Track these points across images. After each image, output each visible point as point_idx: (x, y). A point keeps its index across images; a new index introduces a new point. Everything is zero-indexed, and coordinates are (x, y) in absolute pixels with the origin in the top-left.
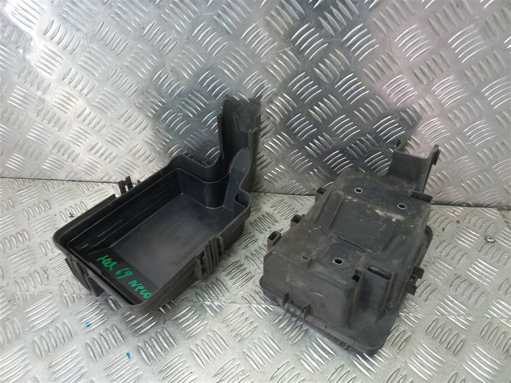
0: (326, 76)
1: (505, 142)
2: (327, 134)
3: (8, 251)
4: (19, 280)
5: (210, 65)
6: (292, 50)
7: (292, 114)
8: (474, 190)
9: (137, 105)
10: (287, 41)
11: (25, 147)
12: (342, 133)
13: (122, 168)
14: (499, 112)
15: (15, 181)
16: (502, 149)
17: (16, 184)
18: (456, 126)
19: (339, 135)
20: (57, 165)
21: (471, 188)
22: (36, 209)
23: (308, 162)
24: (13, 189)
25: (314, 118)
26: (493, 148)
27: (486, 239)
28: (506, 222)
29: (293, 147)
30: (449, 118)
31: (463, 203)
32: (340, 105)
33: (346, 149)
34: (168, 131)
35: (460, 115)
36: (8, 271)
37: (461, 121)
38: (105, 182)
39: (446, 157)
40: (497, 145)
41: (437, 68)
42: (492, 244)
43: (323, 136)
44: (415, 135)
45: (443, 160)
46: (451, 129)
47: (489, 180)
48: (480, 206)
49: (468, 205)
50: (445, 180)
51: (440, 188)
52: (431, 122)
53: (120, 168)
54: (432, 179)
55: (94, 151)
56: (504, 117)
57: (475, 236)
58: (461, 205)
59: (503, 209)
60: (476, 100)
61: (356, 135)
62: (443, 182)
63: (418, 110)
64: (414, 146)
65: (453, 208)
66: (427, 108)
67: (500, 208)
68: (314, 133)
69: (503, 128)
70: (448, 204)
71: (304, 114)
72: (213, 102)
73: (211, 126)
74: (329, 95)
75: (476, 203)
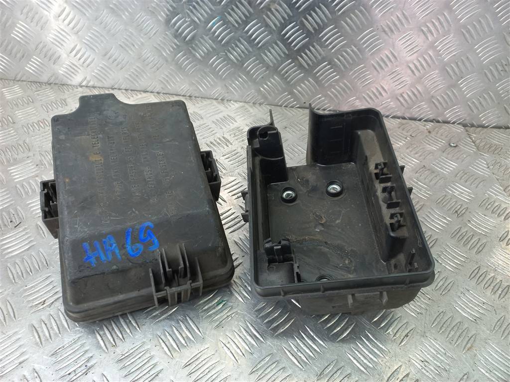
1: (469, 57)
2: (318, 44)
3: (31, 133)
4: (43, 153)
7: (288, 22)
8: (443, 106)
9: (150, 9)
11: (45, 50)
12: (330, 43)
14: (465, 27)
15: (33, 84)
16: (468, 64)
17: (34, 87)
18: (428, 39)
19: (328, 45)
20: (73, 71)
21: (440, 103)
22: (54, 105)
23: (300, 74)
24: (32, 89)
25: (307, 28)
26: (459, 63)
27: (449, 144)
28: (468, 134)
29: (288, 57)
30: (422, 30)
31: (434, 119)
32: (329, 15)
33: (334, 61)
34: (176, 37)
35: (432, 29)
36: (32, 146)
37: (432, 34)
38: (116, 89)
39: (420, 72)
40: (462, 60)
42: (454, 148)
43: (314, 47)
44: (394, 48)
45: (417, 75)
46: (424, 42)
47: (456, 97)
48: (448, 122)
49: (438, 122)
50: (418, 96)
51: (414, 103)
52: (407, 35)
53: (130, 75)
54: (407, 93)
55: (108, 56)
56: (469, 31)
57: (441, 142)
58: (432, 121)
59: (467, 126)
60: (445, 13)
61: (343, 46)
62: (417, 97)
63: (397, 23)
64: (393, 60)
65: (425, 123)
66: (404, 21)
67: (465, 126)
68: (306, 43)
69: (468, 42)
70: (420, 120)
71: (298, 22)
72: (218, 7)
73: (215, 32)
74: (321, 4)
75: (444, 120)
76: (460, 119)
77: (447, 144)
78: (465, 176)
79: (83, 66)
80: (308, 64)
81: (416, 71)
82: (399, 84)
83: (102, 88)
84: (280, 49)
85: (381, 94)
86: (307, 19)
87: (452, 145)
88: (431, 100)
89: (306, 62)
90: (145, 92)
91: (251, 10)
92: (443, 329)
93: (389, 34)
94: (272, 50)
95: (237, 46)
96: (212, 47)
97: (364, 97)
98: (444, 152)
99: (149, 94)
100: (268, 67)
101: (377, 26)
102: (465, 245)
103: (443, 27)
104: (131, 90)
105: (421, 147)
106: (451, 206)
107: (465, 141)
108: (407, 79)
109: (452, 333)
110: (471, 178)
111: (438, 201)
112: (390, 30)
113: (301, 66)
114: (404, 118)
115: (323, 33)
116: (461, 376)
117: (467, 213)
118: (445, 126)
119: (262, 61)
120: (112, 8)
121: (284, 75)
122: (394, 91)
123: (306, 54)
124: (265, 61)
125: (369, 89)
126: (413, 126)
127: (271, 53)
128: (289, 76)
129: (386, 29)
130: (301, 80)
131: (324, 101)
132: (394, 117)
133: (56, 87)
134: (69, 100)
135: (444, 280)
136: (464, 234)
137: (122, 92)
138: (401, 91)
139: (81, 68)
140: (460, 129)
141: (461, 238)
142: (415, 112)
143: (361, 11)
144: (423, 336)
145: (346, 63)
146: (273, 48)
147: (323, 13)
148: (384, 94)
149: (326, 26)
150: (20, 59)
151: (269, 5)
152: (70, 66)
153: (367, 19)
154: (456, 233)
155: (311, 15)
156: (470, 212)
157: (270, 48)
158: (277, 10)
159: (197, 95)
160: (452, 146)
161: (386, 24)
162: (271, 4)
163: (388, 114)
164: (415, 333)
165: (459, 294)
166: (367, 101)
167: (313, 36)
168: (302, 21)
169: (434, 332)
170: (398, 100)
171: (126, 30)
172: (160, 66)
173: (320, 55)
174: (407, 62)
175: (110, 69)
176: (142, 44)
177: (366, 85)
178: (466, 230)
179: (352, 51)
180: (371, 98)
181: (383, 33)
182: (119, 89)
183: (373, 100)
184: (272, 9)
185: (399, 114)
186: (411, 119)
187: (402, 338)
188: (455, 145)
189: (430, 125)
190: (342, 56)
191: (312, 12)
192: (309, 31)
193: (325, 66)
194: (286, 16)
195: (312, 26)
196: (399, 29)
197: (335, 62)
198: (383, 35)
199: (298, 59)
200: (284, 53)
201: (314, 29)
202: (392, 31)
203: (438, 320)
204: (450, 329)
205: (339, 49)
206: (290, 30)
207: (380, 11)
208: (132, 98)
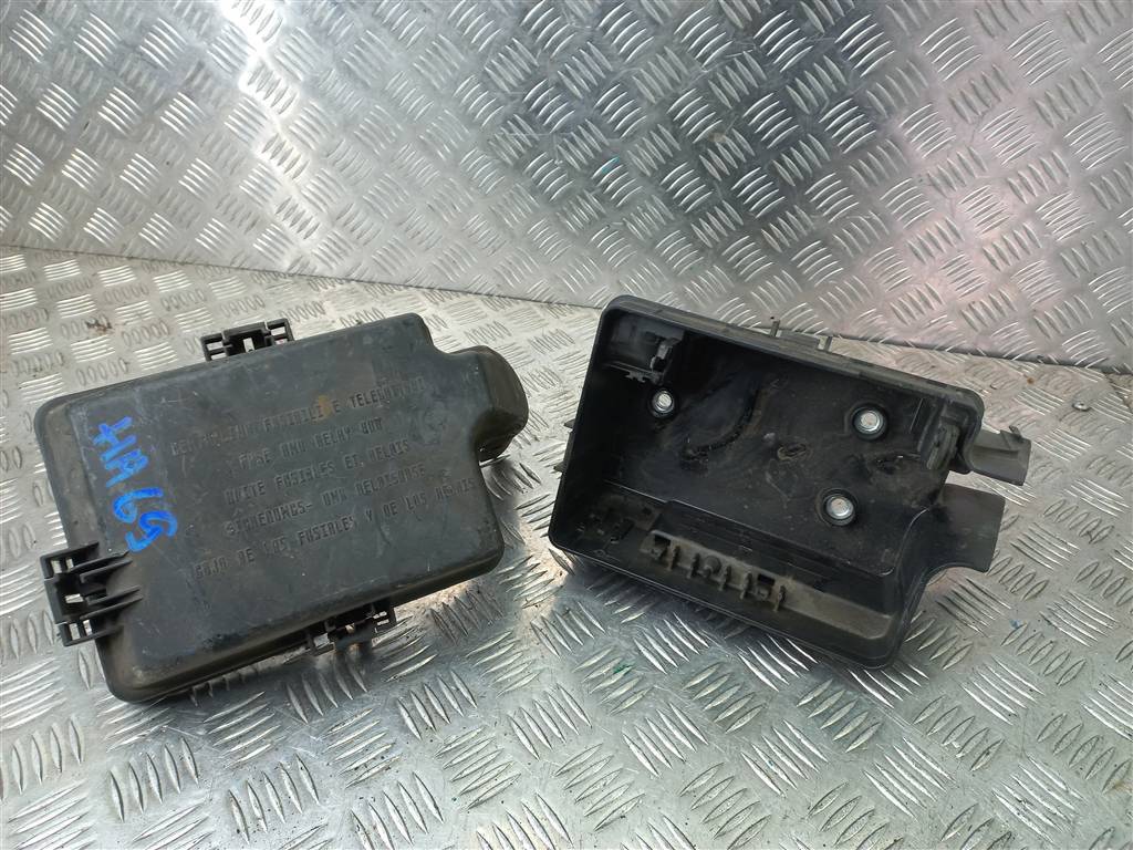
0: (807, 102)
1: (1109, 234)
2: (802, 208)
5: (620, 75)
6: (754, 55)
7: (746, 167)
8: (1057, 331)
9: (491, 143)
10: (749, 39)
12: (827, 207)
13: (446, 260)
14: (1096, 177)
15: (263, 276)
16: (1106, 248)
17: (264, 280)
18: (1023, 201)
19: (822, 210)
21: (1052, 325)
23: (764, 262)
24: (261, 284)
25: (782, 178)
26: (1088, 247)
27: (1073, 406)
28: (1115, 388)
29: (742, 230)
30: (1010, 184)
31: (1039, 357)
32: (826, 154)
33: (833, 239)
34: (533, 192)
35: (1031, 182)
37: (1031, 191)
39: (1007, 263)
40: (1094, 240)
41: (990, 94)
42: (1084, 413)
43: (794, 213)
44: (953, 216)
45: (1000, 267)
46: (1014, 206)
47: (1085, 311)
48: (1071, 364)
49: (1049, 362)
50: (1005, 308)
51: (997, 324)
52: (979, 192)
53: (441, 261)
54: (981, 303)
55: (404, 226)
56: (1105, 186)
57: (1055, 401)
58: (1036, 361)
59: (1114, 372)
60: (1056, 154)
61: (850, 212)
62: (1002, 312)
63: (958, 169)
64: (951, 237)
65: (1022, 364)
66: (972, 166)
67: (1107, 371)
68: (779, 205)
69: (1106, 207)
70: (1010, 358)
71: (765, 168)
72: (617, 140)
73: (607, 184)
74: (810, 136)
75: (1062, 358)
76: (1096, 358)
77: (1068, 405)
78: (1109, 467)
79: (357, 244)
80: (782, 245)
81: (998, 261)
82: (964, 285)
83: (387, 284)
84: (728, 216)
85: (927, 303)
86: (782, 162)
87: (1080, 407)
88: (1032, 319)
89: (777, 240)
90: (466, 293)
91: (677, 146)
92: (1062, 747)
93: (944, 191)
94: (712, 219)
95: (645, 210)
96: (598, 212)
97: (893, 309)
98: (1060, 420)
99: (472, 297)
100: (703, 249)
101: (920, 176)
102: (1108, 596)
103: (1052, 178)
104: (440, 289)
105: (1012, 410)
106: (1077, 522)
107: (1106, 401)
108: (982, 275)
109: (1081, 755)
110: (1121, 471)
111: (1050, 511)
112: (946, 183)
113: (767, 248)
114: (976, 353)
115: (812, 188)
116: (1099, 833)
117: (1113, 536)
118: (1063, 372)
119: (693, 239)
120: (423, 141)
121: (733, 263)
122: (955, 298)
123: (778, 226)
124: (698, 238)
125: (902, 295)
126: (996, 368)
127: (709, 223)
128: (743, 266)
129: (938, 181)
130: (768, 275)
131: (811, 314)
132: (954, 351)
133: (303, 282)
134: (326, 305)
135: (1064, 657)
136: (1106, 575)
137: (424, 293)
138: (968, 299)
139: (353, 246)
140: (1097, 378)
141: (1099, 582)
142: (999, 342)
143: (887, 149)
144: (1021, 757)
145: (857, 245)
146: (715, 215)
147: (814, 151)
148: (934, 303)
149: (818, 174)
150: (248, 229)
151: (711, 137)
152: (335, 243)
153: (899, 161)
154: (1087, 572)
155: (790, 155)
156: (1118, 535)
157: (709, 215)
158: (726, 146)
159: (562, 300)
160: (1079, 409)
161: (936, 172)
162: (716, 134)
163: (941, 344)
164: (1004, 749)
165: (1095, 686)
166: (899, 317)
167: (795, 193)
168: (773, 165)
169: (1043, 750)
170: (964, 316)
171: (444, 179)
172: (498, 245)
173: (806, 227)
174: (981, 244)
175: (405, 249)
176: (471, 204)
177: (897, 285)
178: (1110, 567)
179: (870, 220)
180: (908, 311)
181: (932, 188)
182: (417, 287)
183: (912, 316)
184: (717, 144)
185: (966, 345)
186: (990, 355)
187: (977, 756)
188: (1085, 408)
189: (1031, 369)
190: (850, 230)
191: (792, 149)
192: (784, 182)
193: (816, 249)
194: (742, 156)
195: (791, 174)
196: (962, 182)
197: (837, 242)
198: (932, 191)
199: (762, 236)
200: (736, 223)
201: (796, 180)
202: (949, 184)
203: (1051, 729)
204: (1076, 748)
205: (842, 219)
206: (749, 182)
207: (925, 149)
208: (441, 303)
